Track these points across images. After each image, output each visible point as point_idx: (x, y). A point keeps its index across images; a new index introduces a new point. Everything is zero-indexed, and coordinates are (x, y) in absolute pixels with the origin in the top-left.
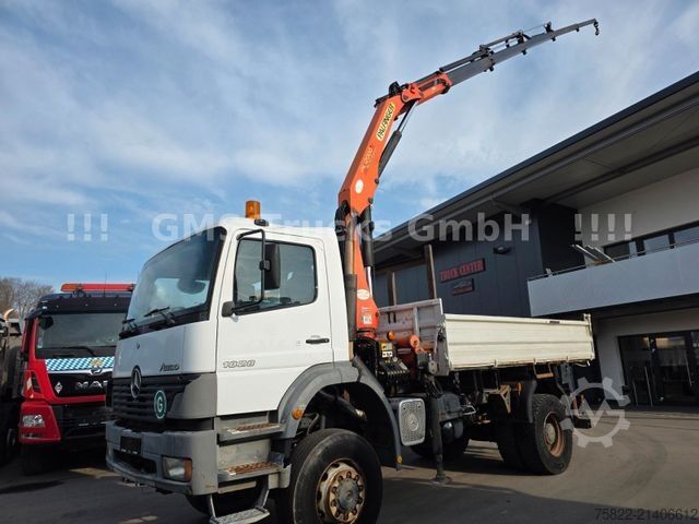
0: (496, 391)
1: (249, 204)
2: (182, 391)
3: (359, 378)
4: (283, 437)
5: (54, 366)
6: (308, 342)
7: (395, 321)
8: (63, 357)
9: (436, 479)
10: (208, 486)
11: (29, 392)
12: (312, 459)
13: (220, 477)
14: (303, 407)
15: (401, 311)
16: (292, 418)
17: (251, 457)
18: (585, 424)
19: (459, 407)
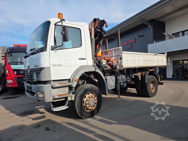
0: (137, 74)
1: (59, 14)
2: (40, 73)
3: (95, 70)
4: (72, 86)
5: (13, 67)
6: (79, 59)
7: (107, 54)
8: (16, 64)
9: (118, 98)
10: (50, 100)
11: (8, 74)
12: (80, 93)
13: (53, 97)
14: (78, 78)
15: (109, 51)
16: (75, 81)
17: (63, 92)
18: (162, 84)
19: (125, 79)
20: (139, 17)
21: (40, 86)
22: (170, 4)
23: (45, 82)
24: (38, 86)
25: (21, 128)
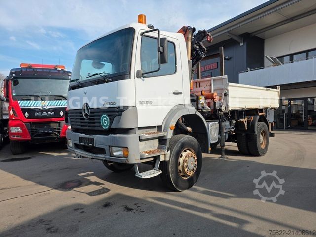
0: (241, 120)
2: (121, 115)
3: (196, 112)
4: (165, 138)
6: (174, 93)
7: (200, 87)
8: (27, 100)
9: (221, 157)
10: (136, 160)
11: (12, 116)
12: (176, 148)
13: (141, 155)
15: (203, 82)
16: (169, 130)
17: (150, 147)
18: (272, 135)
19: (229, 127)
20: (227, 28)
21: (120, 137)
22: (277, 10)
23: (127, 131)
24: (114, 138)
25: (78, 209)
